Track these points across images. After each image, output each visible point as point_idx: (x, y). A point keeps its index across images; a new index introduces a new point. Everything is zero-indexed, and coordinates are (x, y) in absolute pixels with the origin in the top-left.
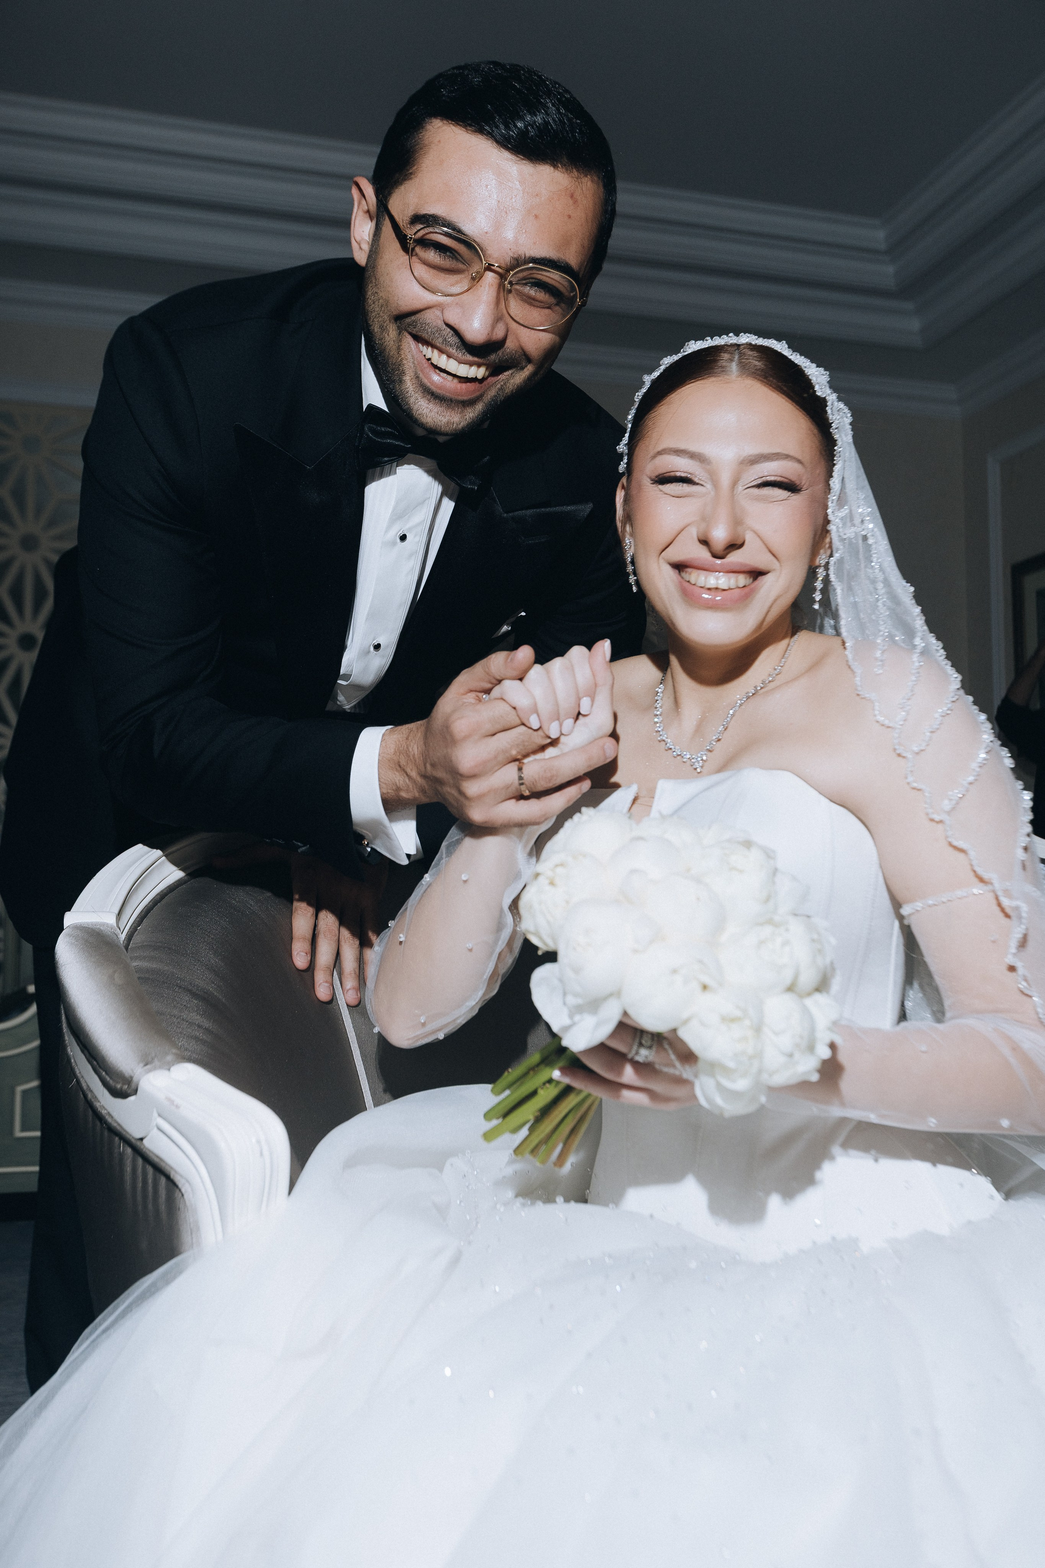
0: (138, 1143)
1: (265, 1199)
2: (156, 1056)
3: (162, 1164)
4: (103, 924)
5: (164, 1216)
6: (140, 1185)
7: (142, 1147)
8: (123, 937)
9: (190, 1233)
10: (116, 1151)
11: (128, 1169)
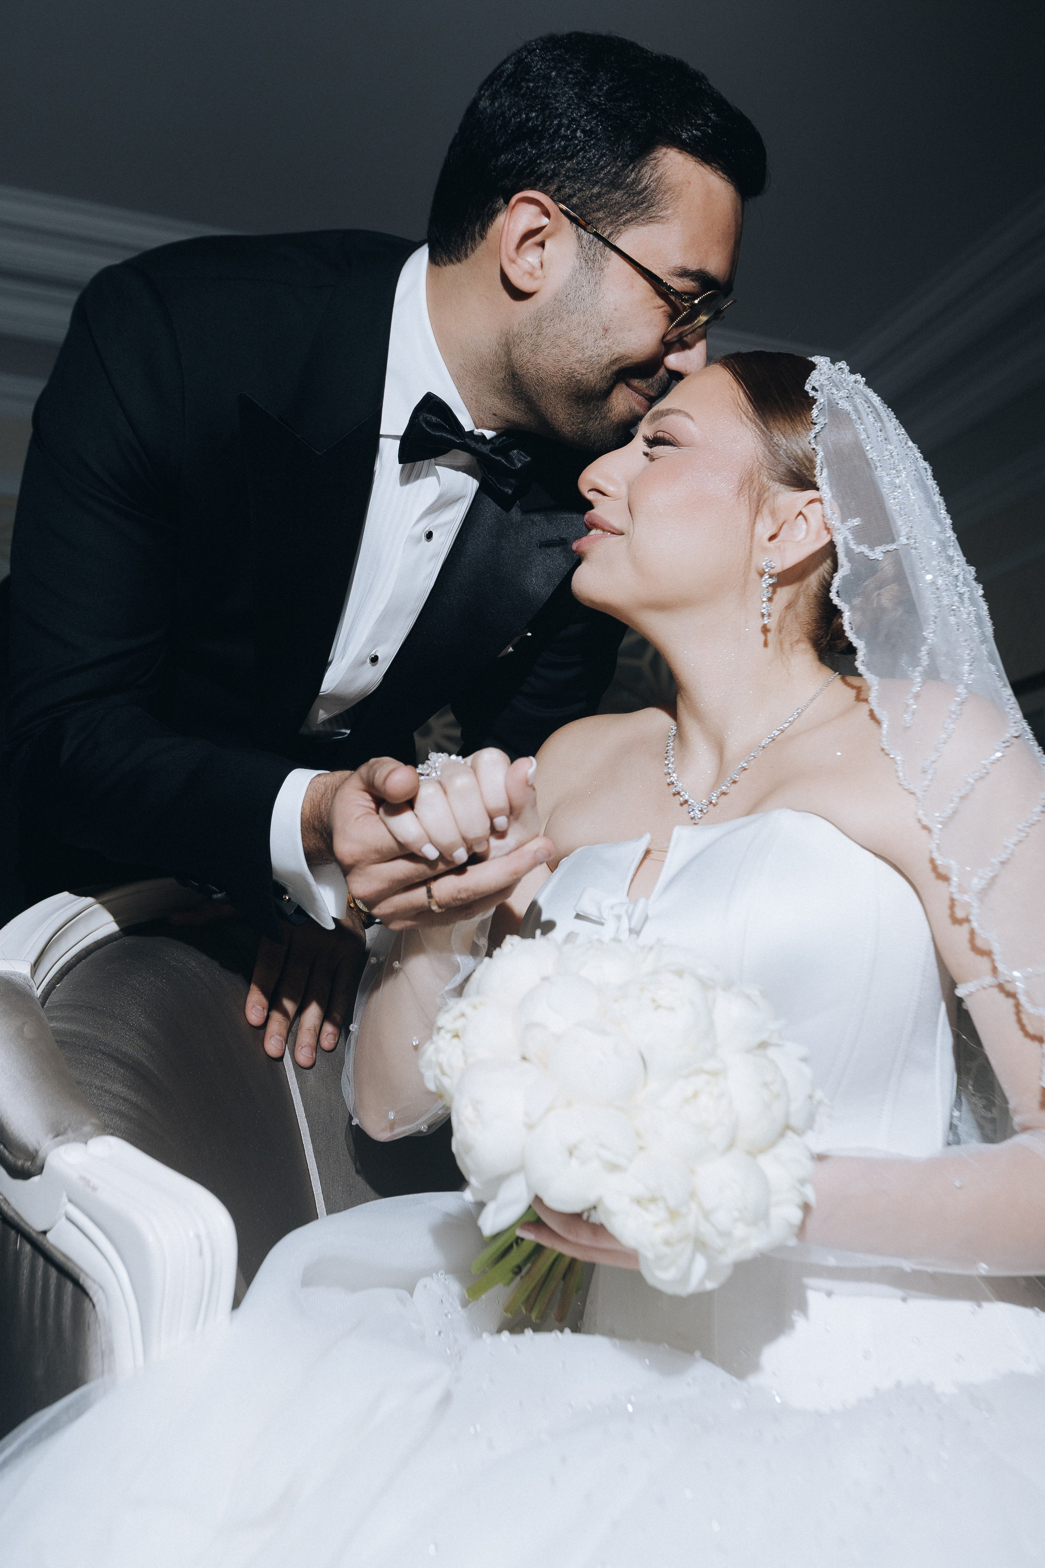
0: (40, 1238)
1: (201, 1317)
2: (70, 1126)
3: (70, 1265)
4: (15, 974)
5: (68, 1334)
6: (39, 1292)
7: (45, 1242)
8: (38, 993)
9: (100, 1356)
10: (11, 1247)
11: (25, 1272)
